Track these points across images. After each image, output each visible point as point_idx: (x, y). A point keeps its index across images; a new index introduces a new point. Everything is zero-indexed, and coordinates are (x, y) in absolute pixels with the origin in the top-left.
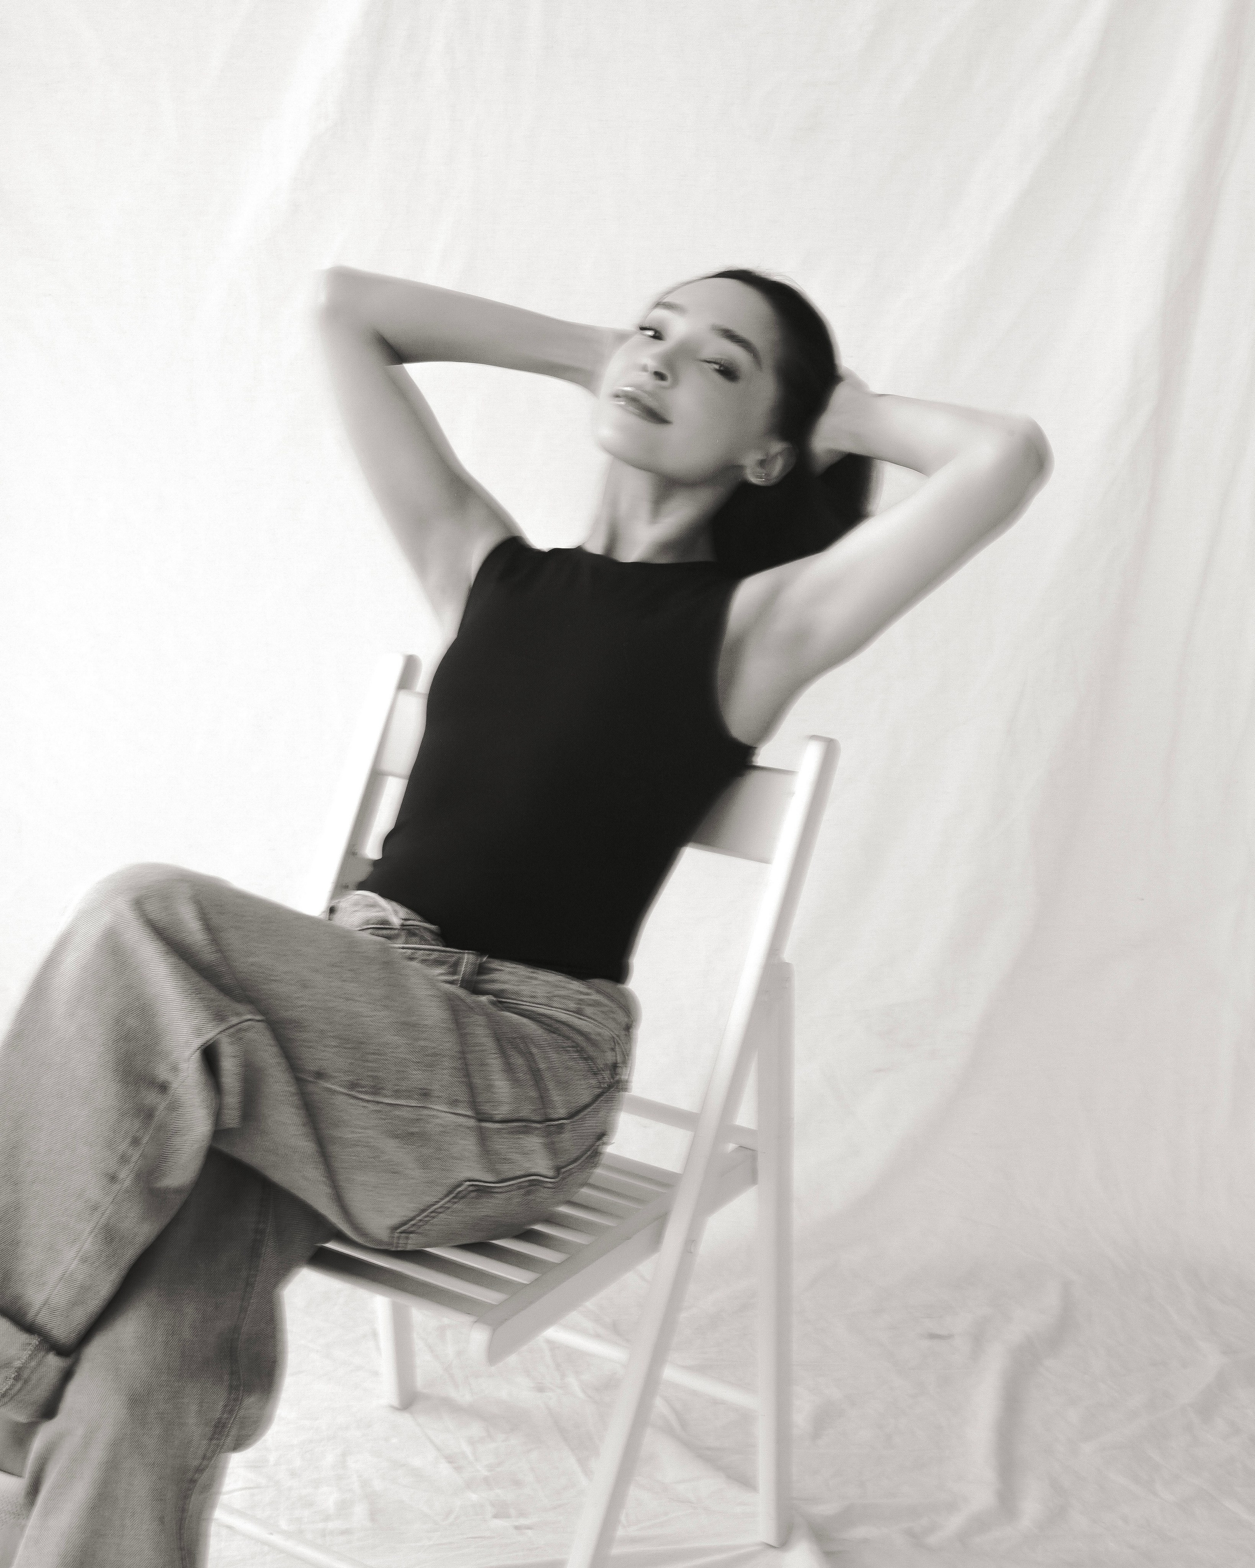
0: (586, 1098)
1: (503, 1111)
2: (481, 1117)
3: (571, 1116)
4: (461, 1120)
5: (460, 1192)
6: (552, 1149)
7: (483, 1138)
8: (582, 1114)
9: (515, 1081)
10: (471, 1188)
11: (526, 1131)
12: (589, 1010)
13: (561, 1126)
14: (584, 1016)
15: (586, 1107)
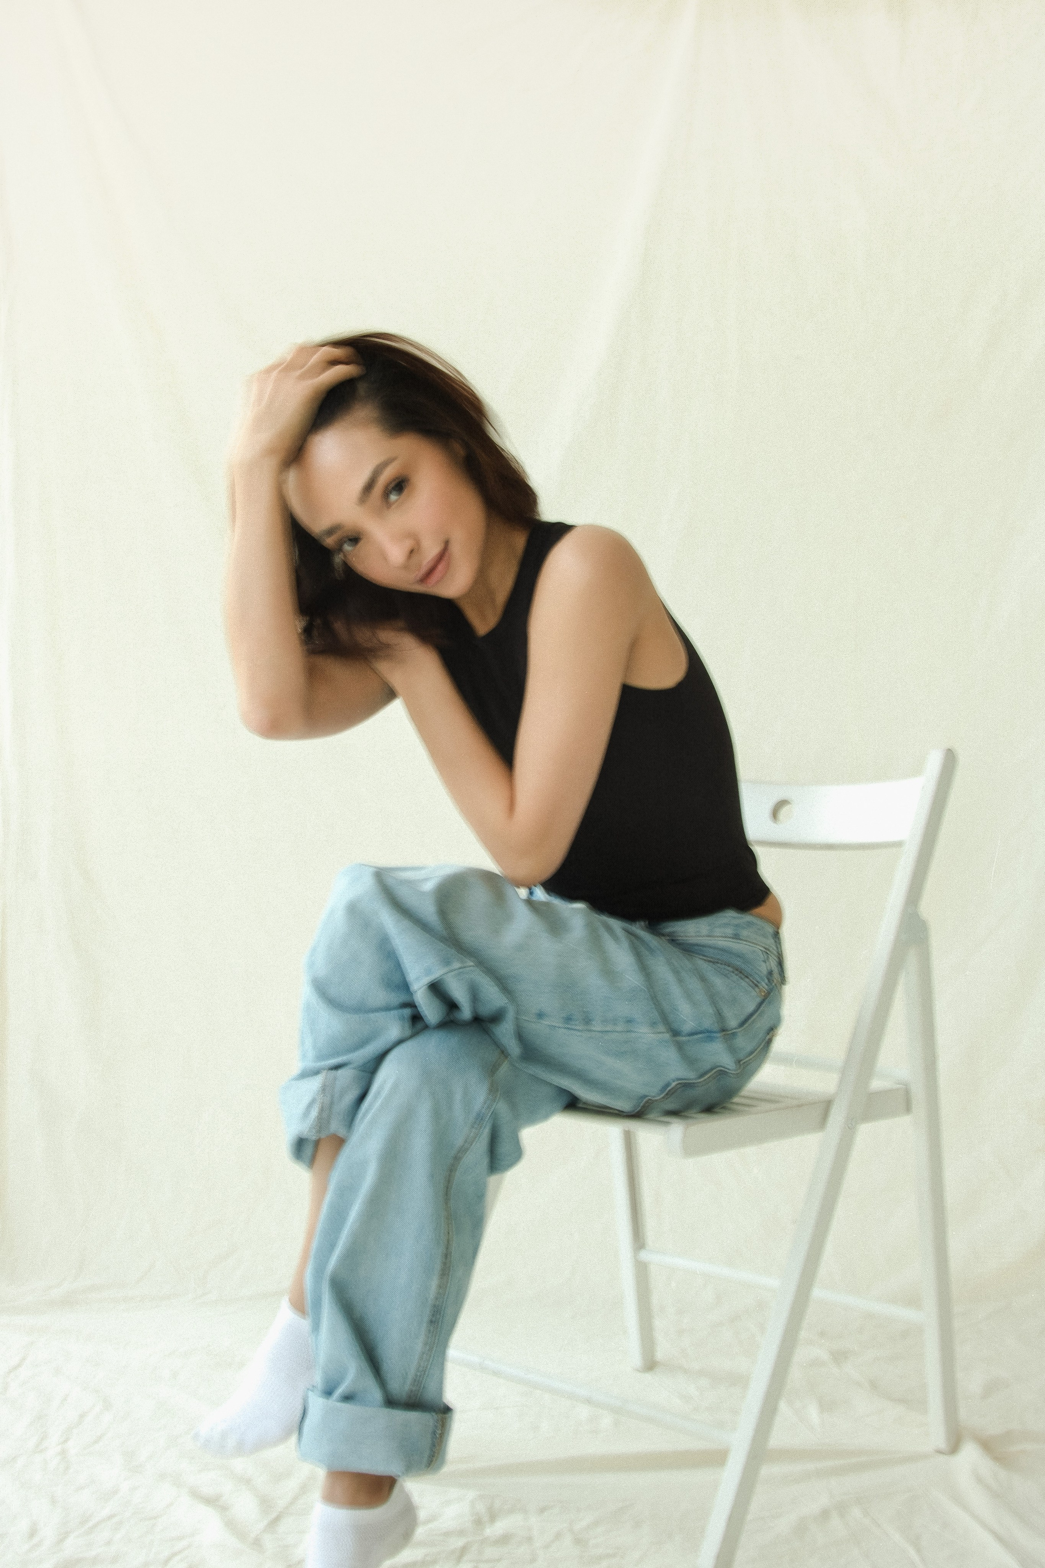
0: (751, 1007)
1: (689, 1025)
2: (675, 1033)
3: (742, 1024)
4: (661, 1036)
5: (669, 1091)
6: (732, 1050)
7: (680, 1047)
8: (750, 1021)
9: (694, 1004)
10: (679, 1086)
11: (710, 1039)
12: (744, 933)
13: (734, 1034)
14: (740, 939)
15: (751, 1015)
